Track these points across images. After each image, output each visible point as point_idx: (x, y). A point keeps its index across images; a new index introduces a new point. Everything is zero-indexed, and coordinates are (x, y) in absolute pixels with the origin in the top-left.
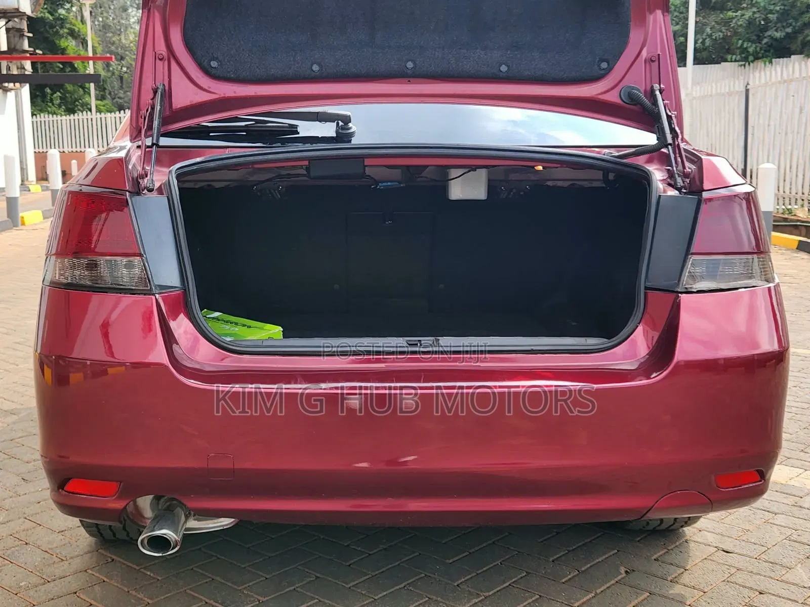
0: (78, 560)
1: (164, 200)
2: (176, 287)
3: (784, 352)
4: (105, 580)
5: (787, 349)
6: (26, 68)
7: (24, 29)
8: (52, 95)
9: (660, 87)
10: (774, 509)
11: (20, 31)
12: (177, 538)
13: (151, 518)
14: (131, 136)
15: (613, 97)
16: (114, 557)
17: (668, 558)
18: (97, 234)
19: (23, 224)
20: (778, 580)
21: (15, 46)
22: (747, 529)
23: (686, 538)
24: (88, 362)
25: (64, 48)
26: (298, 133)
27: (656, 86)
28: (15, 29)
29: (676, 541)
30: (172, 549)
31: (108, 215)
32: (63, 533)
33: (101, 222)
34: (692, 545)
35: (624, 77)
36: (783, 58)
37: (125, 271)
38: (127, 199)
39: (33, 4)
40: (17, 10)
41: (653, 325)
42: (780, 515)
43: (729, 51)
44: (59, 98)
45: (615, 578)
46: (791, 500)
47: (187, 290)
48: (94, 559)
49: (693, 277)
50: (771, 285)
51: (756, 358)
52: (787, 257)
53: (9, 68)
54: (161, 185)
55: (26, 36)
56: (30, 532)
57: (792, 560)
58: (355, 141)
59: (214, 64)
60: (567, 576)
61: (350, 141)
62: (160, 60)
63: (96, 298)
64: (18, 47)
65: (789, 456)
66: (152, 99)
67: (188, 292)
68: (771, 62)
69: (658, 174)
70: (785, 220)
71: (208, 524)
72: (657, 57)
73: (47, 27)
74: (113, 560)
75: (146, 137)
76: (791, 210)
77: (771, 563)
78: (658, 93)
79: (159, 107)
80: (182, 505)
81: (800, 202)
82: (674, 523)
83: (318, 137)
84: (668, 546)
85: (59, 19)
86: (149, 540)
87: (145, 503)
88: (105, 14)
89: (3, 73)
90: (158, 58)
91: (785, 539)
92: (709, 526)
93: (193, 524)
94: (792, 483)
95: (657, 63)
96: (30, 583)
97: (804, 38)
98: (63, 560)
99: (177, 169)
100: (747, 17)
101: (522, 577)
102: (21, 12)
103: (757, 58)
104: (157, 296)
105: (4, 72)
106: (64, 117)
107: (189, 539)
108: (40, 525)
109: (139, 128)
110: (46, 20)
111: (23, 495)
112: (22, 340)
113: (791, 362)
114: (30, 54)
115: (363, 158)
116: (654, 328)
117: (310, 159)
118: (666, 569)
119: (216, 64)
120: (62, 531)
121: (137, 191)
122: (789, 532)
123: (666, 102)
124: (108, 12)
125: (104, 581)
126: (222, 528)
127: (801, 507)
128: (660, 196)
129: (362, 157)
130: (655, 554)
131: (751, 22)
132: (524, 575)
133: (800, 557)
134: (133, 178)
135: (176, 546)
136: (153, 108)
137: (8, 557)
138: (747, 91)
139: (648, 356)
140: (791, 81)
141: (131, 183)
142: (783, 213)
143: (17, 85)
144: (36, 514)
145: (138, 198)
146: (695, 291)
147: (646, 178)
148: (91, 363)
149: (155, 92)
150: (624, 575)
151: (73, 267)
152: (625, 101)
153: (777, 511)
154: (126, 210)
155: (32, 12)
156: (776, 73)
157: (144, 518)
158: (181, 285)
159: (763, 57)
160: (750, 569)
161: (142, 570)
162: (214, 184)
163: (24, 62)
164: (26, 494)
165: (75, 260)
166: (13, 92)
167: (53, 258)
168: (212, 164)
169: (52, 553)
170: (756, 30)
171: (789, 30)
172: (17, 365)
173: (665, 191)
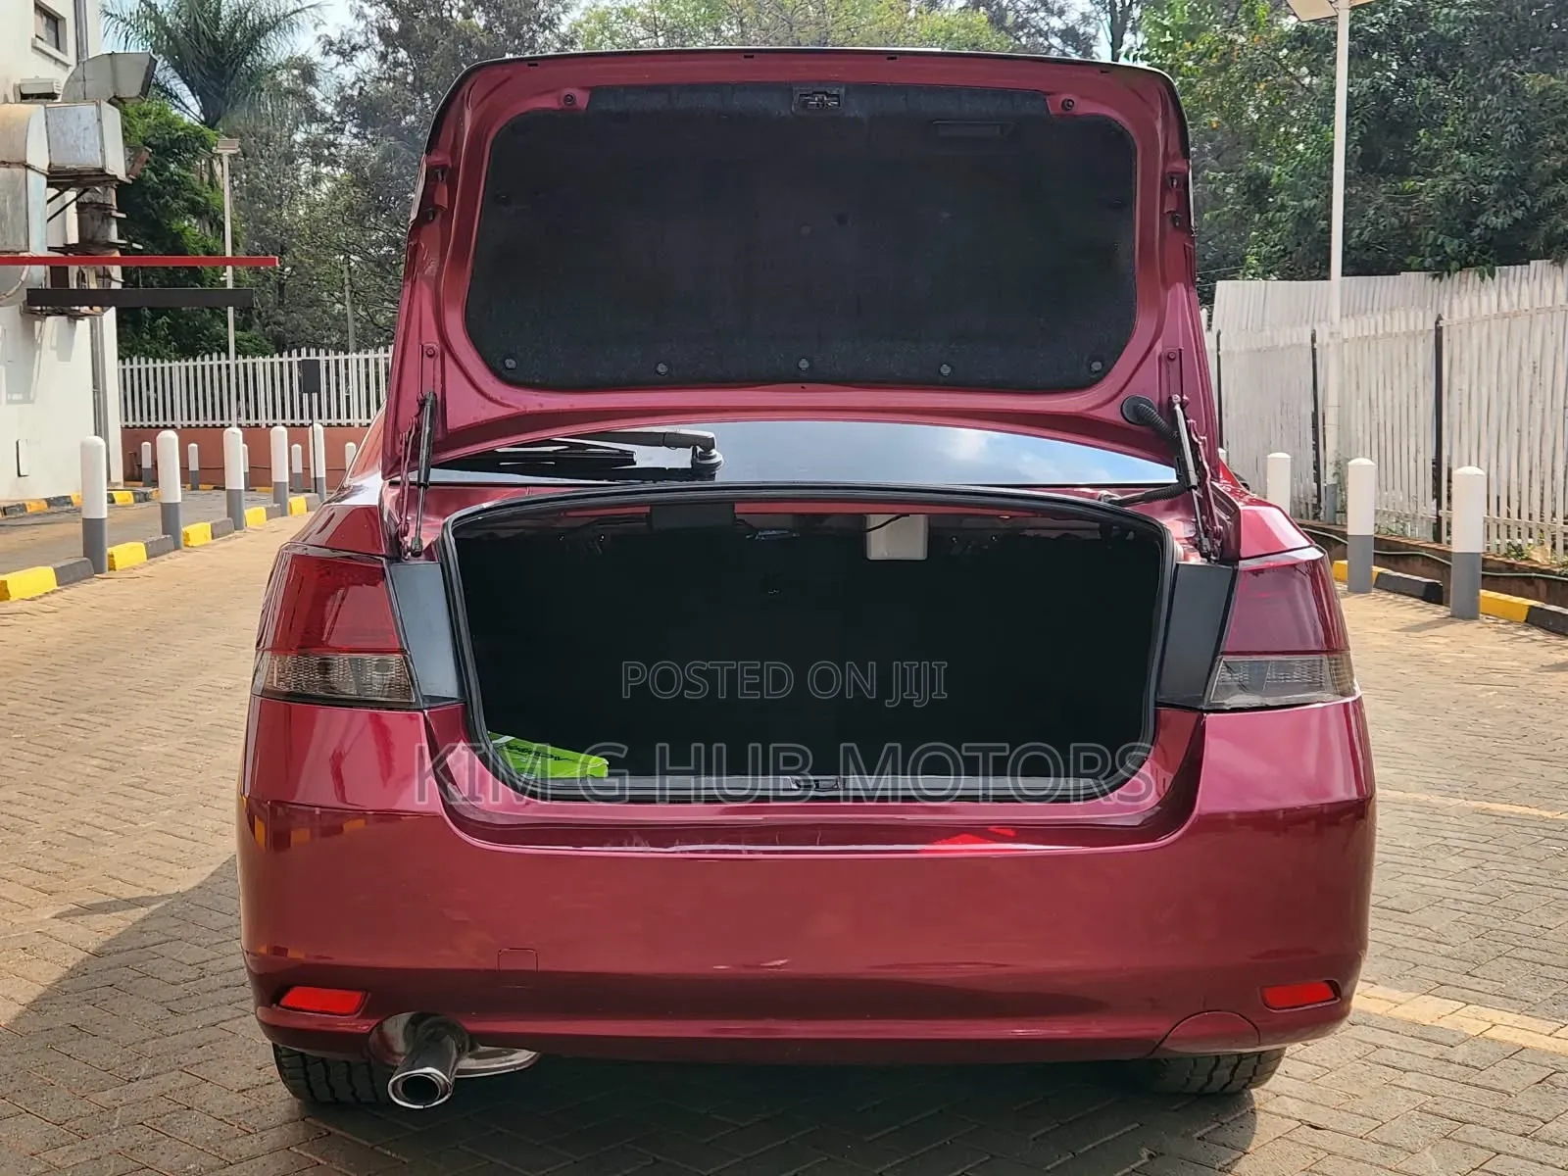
0: (274, 1133)
1: (435, 568)
2: (453, 699)
3: (1366, 803)
4: (321, 1162)
5: (1371, 798)
6: (113, 275)
7: (111, 205)
8: (154, 320)
9: (1182, 399)
10: (1404, 1064)
11: (104, 208)
12: (447, 1080)
13: (404, 1054)
14: (384, 470)
15: (1111, 414)
16: (331, 1130)
17: (1220, 1137)
18: (331, 618)
19: (112, 568)
20: (1390, 1170)
21: (94, 237)
22: (1354, 1093)
23: (1252, 1107)
24: (318, 811)
25: (178, 233)
26: (635, 464)
27: (1176, 398)
28: (94, 206)
29: (1237, 1111)
30: (439, 1100)
31: (347, 590)
32: (245, 1093)
33: (337, 604)
34: (1260, 1116)
35: (1129, 381)
36: (1515, 265)
37: (376, 675)
38: (383, 568)
39: (129, 160)
40: (102, 171)
41: (1164, 761)
42: (1411, 1073)
43: (1414, 250)
44: (166, 325)
45: (1132, 1164)
46: (1433, 1051)
47: (469, 703)
48: (301, 1132)
49: (1227, 689)
50: (1349, 700)
51: (1325, 811)
52: (1507, 637)
53: (81, 277)
54: (430, 545)
55: (114, 217)
56: (192, 1092)
57: (1420, 1141)
58: (721, 478)
59: (510, 363)
60: (1055, 1161)
61: (712, 477)
62: (430, 356)
63: (323, 713)
64: (99, 238)
65: (1442, 981)
66: (417, 416)
67: (470, 706)
68: (1492, 275)
69: (1177, 529)
70: (1511, 567)
71: (493, 1063)
72: (1178, 354)
73: (148, 197)
74: (329, 1133)
75: (410, 470)
76: (1521, 550)
77: (1385, 1144)
78: (1178, 408)
79: (428, 429)
80: (454, 1029)
81: (1536, 534)
82: (1230, 1082)
83: (664, 468)
84: (1222, 1118)
85: (170, 181)
86: (404, 1083)
87: (396, 1027)
88: (253, 169)
89: (71, 287)
90: (427, 353)
91: (1414, 1109)
92: (1294, 1090)
93: (468, 1063)
94: (1442, 1023)
95: (1177, 361)
96: (202, 1166)
97: (1551, 230)
98: (250, 1133)
99: (455, 521)
100: (1440, 190)
101: (981, 1163)
102: (107, 175)
103: (1465, 265)
104: (426, 712)
105: (74, 285)
106: (175, 364)
107: (465, 1086)
108: (207, 1081)
109: (396, 459)
110: (147, 182)
111: (173, 1034)
112: (137, 780)
113: (1378, 817)
114: (121, 251)
115: (734, 502)
116: (1166, 768)
117: (653, 504)
118: (1214, 1152)
119: (513, 362)
120: (244, 1090)
121: (397, 553)
122: (1421, 1099)
123: (1192, 421)
124: (258, 164)
125: (319, 1164)
126: (512, 1070)
127: (1448, 1061)
128: (1177, 565)
129: (731, 503)
130: (1201, 1129)
131: (1449, 199)
132: (987, 1158)
133: (1434, 1136)
134: (390, 537)
135: (446, 1094)
136: (419, 429)
137: (162, 1126)
138: (1439, 331)
139: (1158, 808)
140: (1516, 315)
141: (388, 545)
142: (1505, 555)
143: (97, 309)
144: (198, 1064)
145: (399, 566)
146: (1228, 708)
147: (1156, 539)
148: (321, 812)
149: (422, 405)
150: (1146, 1160)
151: (296, 668)
152: (1130, 420)
153: (1409, 1068)
154: (381, 584)
155: (127, 175)
156: (1489, 301)
157: (394, 1053)
158: (459, 694)
159: (1476, 264)
160: (1348, 1152)
161: (377, 1148)
162: (495, 531)
163: (109, 267)
164: (177, 1033)
165: (303, 660)
166: (87, 320)
167: (267, 655)
168: (506, 512)
169: (232, 1123)
170: (1463, 214)
171: (1518, 214)
172: (136, 824)
173: (1186, 558)
